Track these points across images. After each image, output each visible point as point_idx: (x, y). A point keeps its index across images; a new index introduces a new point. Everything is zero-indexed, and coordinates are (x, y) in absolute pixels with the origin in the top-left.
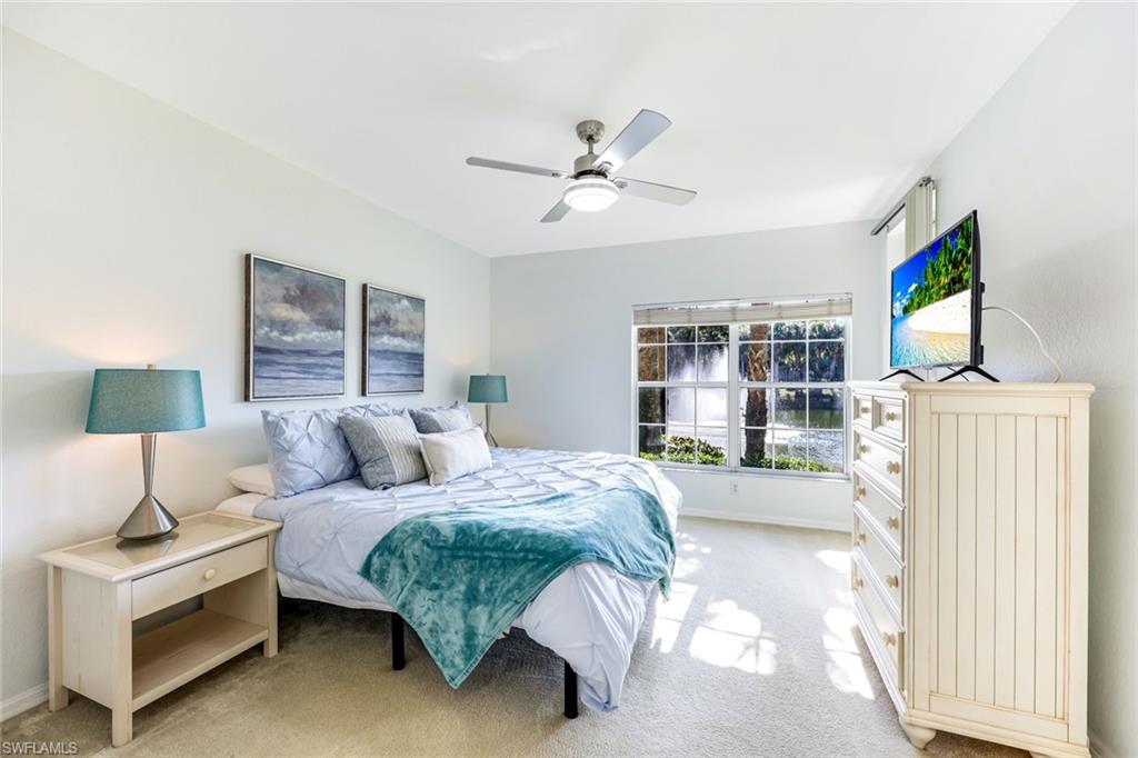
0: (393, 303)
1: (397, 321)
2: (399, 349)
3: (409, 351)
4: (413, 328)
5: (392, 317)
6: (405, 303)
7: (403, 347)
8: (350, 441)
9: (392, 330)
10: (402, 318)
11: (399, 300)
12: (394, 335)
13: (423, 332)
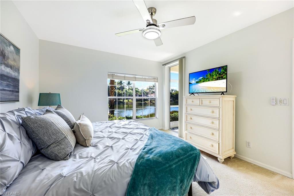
0: (7, 46)
1: (8, 58)
2: (9, 75)
3: (14, 77)
4: (15, 64)
5: (6, 55)
6: (12, 48)
7: (11, 74)
8: (28, 132)
9: (6, 62)
10: (10, 56)
11: (10, 46)
12: (7, 66)
13: (19, 67)
